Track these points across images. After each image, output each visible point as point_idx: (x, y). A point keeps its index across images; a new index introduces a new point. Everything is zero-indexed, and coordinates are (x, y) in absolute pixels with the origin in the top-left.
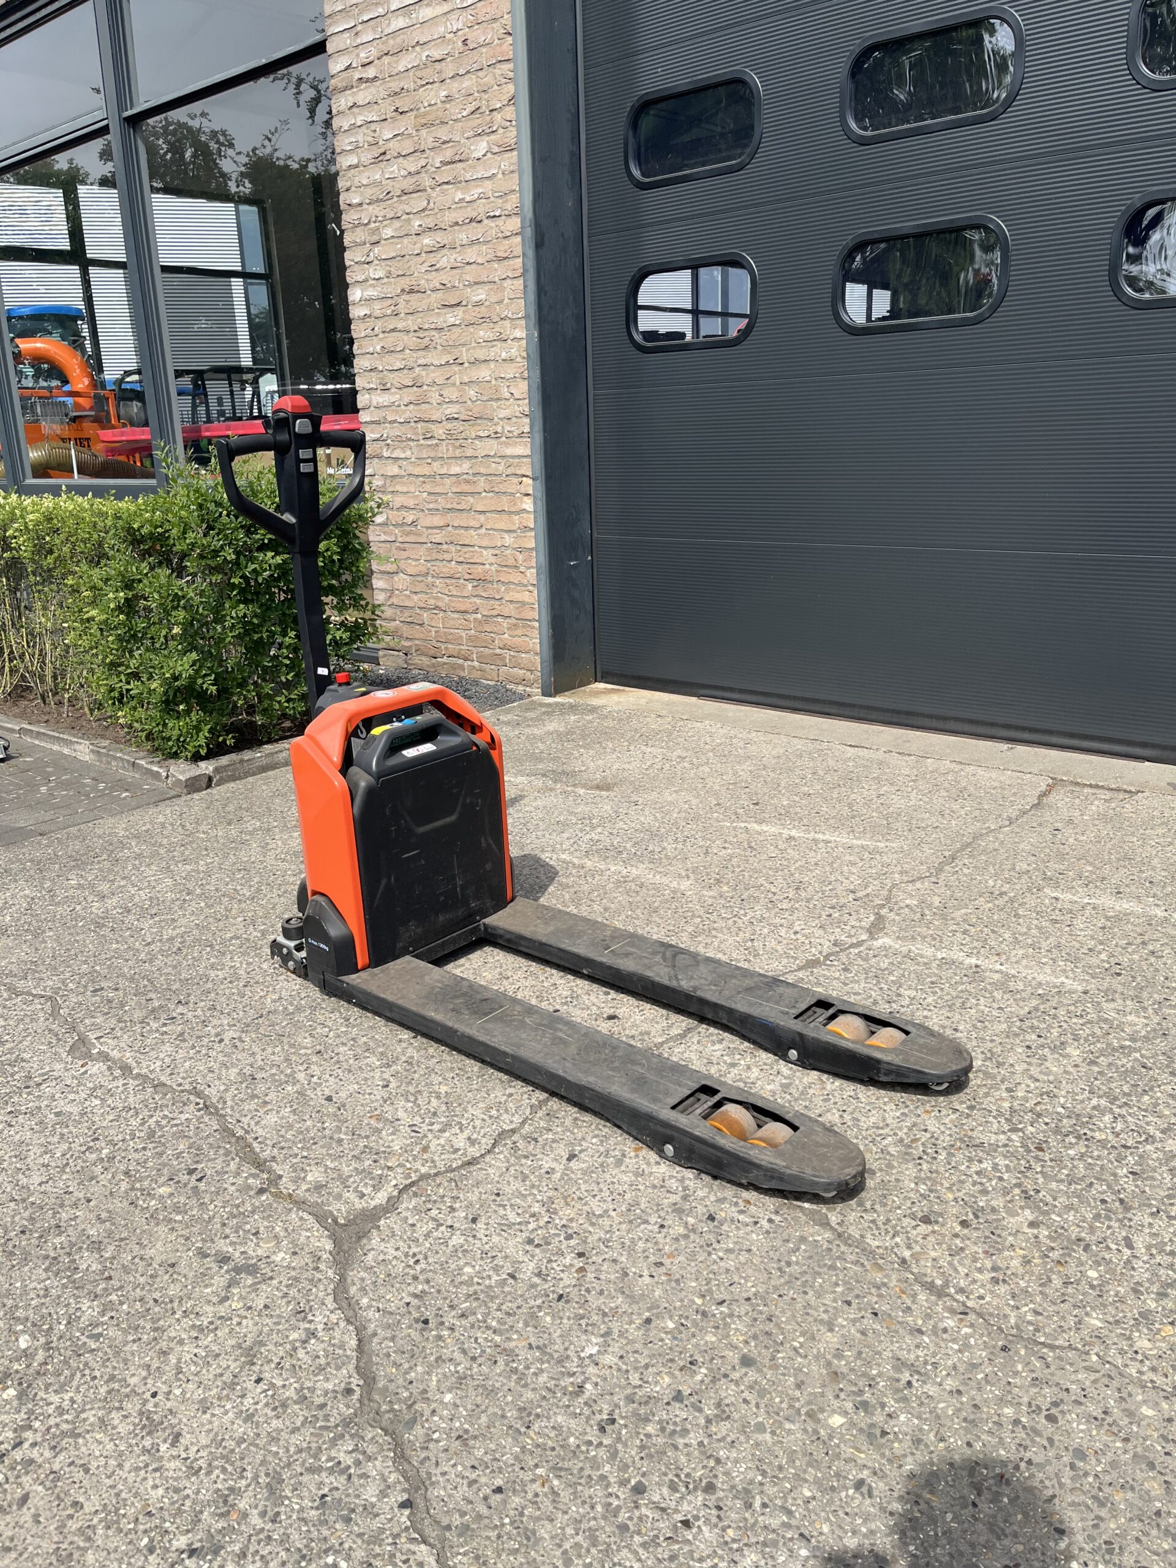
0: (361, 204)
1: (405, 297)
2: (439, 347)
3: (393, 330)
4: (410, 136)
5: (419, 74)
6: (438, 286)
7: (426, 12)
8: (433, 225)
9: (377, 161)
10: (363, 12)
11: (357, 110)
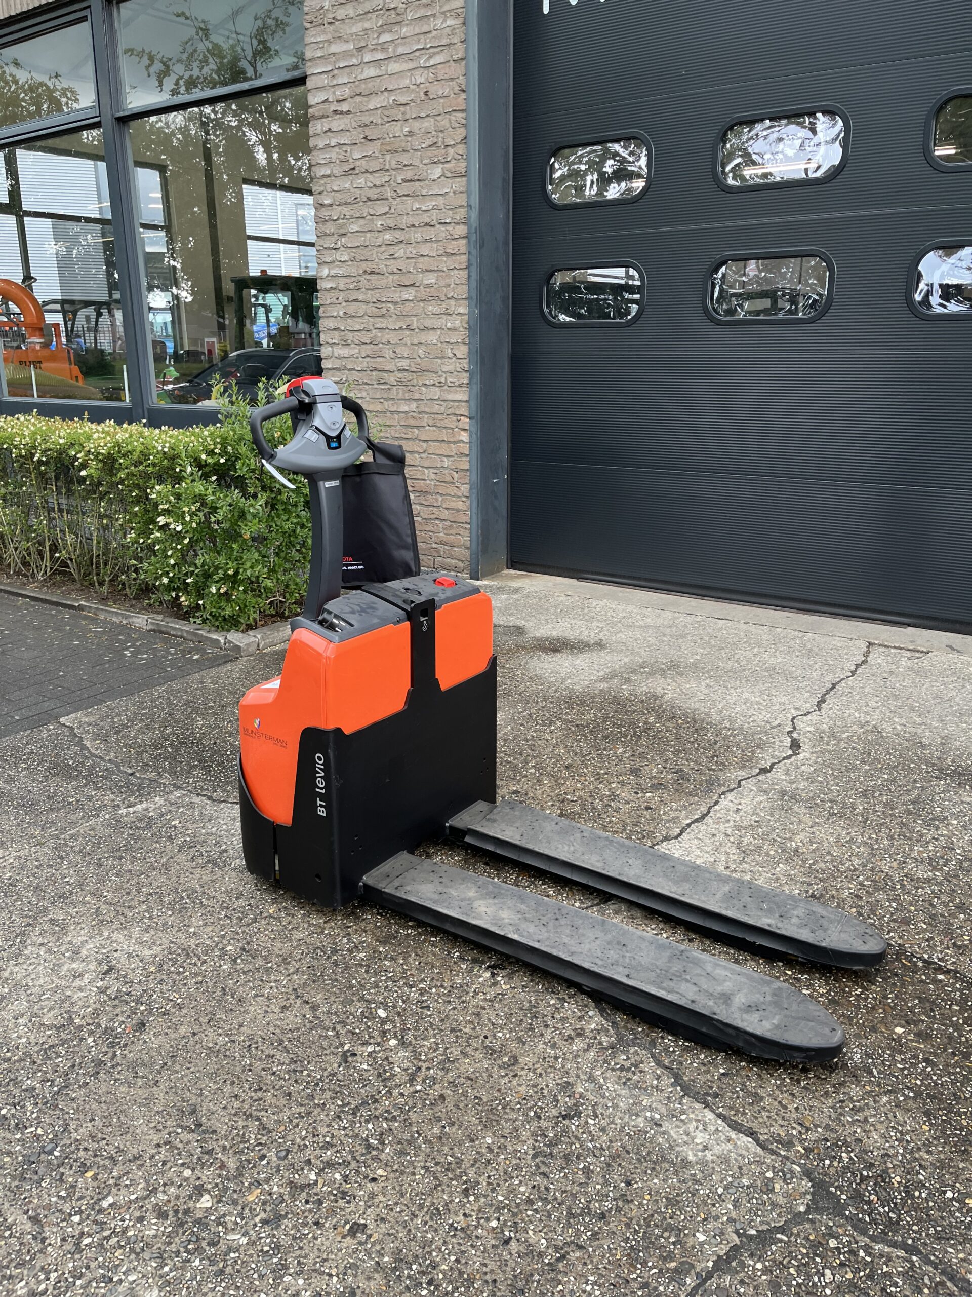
0: (331, 205)
1: (368, 277)
2: (394, 316)
3: (355, 301)
4: (377, 158)
5: (387, 113)
6: (395, 270)
7: (394, 67)
8: (392, 225)
9: (347, 173)
10: (338, 60)
11: (329, 134)
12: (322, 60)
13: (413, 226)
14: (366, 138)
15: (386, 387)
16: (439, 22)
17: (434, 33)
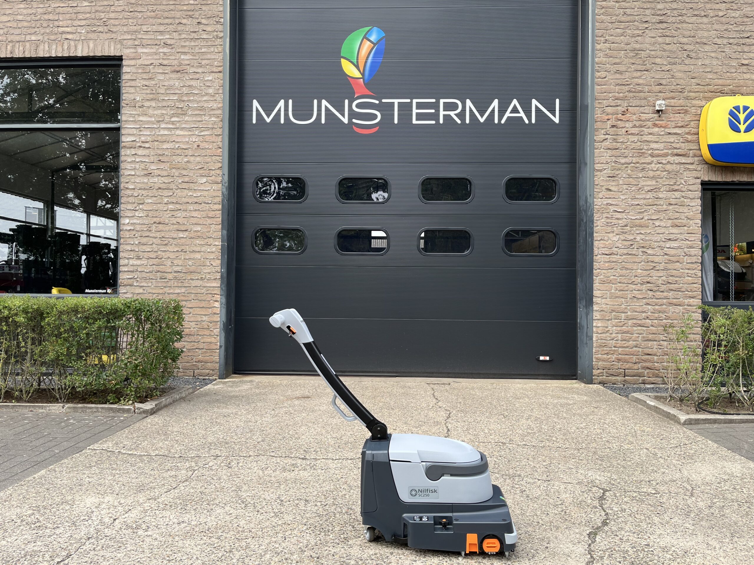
0: (134, 189)
1: (157, 225)
2: (173, 245)
3: (147, 236)
4: (166, 170)
5: (174, 151)
6: (175, 223)
7: (179, 132)
8: (175, 202)
9: (146, 175)
10: (145, 124)
11: (136, 156)
12: (133, 123)
13: (188, 203)
14: (160, 160)
15: (166, 280)
16: (207, 118)
17: (204, 122)
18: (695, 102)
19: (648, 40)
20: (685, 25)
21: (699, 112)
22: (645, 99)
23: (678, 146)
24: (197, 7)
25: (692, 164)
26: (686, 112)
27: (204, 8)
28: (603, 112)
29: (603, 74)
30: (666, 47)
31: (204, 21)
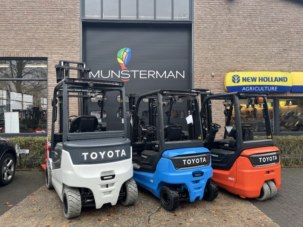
18: (223, 73)
19: (209, 54)
20: (220, 50)
21: (224, 76)
22: (209, 72)
23: (218, 86)
24: (72, 42)
25: (222, 92)
26: (221, 76)
27: (74, 43)
28: (197, 76)
29: (196, 65)
30: (215, 57)
31: (74, 47)
